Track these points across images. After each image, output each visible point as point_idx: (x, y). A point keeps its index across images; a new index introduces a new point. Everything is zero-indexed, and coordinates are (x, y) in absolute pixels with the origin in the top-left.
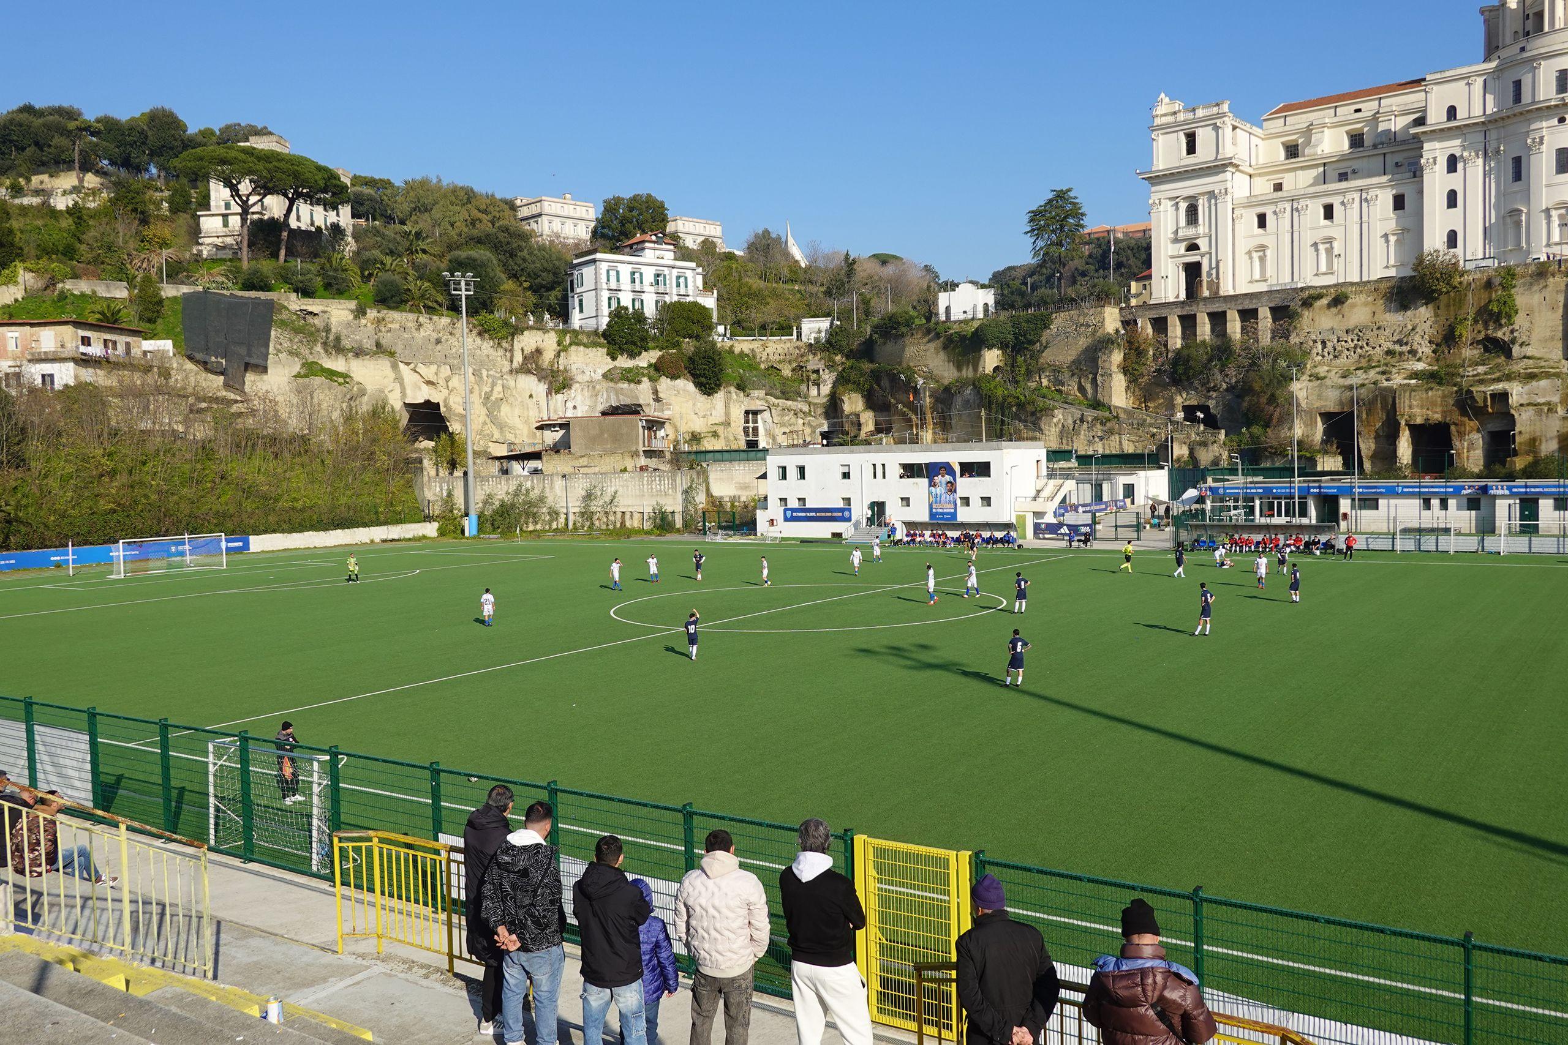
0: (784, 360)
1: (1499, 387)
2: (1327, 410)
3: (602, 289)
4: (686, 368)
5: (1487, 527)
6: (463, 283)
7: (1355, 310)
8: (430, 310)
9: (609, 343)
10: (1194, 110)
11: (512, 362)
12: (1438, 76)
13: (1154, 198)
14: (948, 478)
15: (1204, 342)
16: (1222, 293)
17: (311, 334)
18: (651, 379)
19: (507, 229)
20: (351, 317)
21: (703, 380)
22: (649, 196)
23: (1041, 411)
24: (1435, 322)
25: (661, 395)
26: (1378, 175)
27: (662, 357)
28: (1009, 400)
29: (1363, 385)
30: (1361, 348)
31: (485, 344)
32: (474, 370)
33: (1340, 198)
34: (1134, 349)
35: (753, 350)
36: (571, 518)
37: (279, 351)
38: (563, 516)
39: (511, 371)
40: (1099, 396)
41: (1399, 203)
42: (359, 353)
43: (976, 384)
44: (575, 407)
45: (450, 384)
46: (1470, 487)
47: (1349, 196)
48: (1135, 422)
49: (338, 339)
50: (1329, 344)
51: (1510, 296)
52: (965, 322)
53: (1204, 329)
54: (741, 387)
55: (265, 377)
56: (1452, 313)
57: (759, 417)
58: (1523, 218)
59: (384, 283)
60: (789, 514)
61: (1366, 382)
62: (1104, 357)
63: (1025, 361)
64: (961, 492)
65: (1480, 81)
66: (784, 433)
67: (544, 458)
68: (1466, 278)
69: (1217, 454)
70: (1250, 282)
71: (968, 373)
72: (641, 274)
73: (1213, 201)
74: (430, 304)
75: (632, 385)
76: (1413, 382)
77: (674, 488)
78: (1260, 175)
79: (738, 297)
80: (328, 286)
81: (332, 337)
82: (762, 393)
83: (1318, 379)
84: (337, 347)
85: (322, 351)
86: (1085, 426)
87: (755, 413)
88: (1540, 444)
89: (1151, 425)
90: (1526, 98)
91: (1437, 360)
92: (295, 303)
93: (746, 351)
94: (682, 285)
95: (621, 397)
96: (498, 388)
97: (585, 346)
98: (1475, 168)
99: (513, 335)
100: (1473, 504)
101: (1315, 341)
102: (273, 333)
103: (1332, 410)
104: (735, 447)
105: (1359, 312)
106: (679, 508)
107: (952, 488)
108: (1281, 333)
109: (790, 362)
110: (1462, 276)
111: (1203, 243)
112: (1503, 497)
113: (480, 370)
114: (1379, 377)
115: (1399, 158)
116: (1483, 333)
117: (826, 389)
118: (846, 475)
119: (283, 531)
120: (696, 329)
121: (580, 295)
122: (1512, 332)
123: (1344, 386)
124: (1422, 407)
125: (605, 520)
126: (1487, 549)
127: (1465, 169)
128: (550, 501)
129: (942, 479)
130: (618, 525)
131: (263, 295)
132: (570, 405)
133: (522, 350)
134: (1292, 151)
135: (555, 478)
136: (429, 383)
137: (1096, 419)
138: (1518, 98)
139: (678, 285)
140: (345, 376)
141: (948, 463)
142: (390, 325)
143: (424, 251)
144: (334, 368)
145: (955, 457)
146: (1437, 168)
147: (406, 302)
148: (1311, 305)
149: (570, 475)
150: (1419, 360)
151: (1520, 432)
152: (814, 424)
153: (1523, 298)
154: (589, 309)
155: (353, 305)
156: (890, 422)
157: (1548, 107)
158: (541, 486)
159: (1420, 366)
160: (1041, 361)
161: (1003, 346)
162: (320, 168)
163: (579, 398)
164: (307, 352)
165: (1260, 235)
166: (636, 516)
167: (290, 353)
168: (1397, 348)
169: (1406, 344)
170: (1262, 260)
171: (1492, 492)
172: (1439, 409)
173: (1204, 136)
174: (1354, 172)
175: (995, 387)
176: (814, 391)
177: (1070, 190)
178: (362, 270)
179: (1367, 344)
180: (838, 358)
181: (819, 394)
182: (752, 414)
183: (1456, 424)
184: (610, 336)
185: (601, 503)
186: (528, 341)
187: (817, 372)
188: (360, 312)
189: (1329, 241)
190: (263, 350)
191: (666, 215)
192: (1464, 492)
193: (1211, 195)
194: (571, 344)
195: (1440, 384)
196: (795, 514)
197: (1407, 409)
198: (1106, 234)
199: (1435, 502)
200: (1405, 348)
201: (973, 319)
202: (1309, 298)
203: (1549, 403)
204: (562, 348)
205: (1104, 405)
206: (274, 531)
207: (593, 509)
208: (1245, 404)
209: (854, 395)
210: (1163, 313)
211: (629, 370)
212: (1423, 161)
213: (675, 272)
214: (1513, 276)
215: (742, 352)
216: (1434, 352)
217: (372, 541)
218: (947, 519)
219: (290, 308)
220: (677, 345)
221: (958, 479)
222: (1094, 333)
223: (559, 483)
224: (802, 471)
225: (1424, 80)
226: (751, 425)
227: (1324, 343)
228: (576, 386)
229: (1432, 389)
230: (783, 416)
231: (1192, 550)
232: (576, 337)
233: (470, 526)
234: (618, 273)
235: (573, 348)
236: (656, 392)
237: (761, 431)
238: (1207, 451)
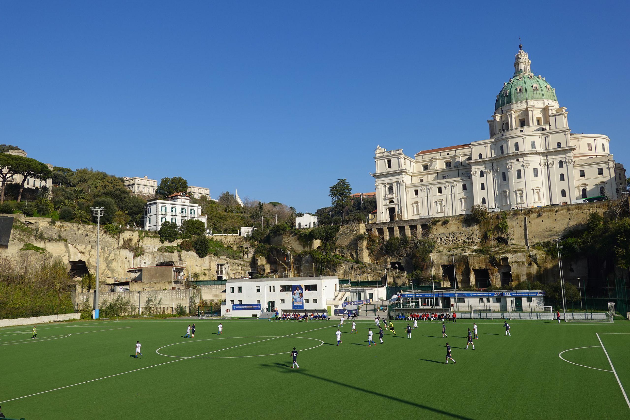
0: (234, 244)
1: (505, 255)
2: (444, 264)
3: (159, 214)
4: (193, 247)
5: (504, 309)
6: (99, 211)
7: (452, 226)
8: (84, 222)
9: (161, 236)
10: (390, 152)
11: (118, 244)
12: (475, 143)
13: (377, 183)
14: (300, 291)
15: (397, 237)
16: (403, 219)
17: (30, 232)
18: (178, 251)
19: (120, 190)
20: (48, 225)
21: (200, 251)
22: (180, 178)
23: (336, 264)
24: (480, 231)
25: (182, 258)
26: (457, 177)
27: (183, 242)
28: (324, 260)
29: (456, 254)
30: (455, 240)
31: (107, 236)
32: (102, 247)
33: (444, 185)
34: (371, 240)
35: (221, 240)
36: (141, 310)
37: (14, 239)
38: (137, 309)
39: (118, 248)
40: (359, 258)
41: (464, 187)
42: (51, 240)
43: (311, 253)
44: (145, 263)
45: (91, 253)
46: (497, 293)
47: (447, 185)
48: (373, 268)
49: (41, 234)
50: (443, 239)
51: (505, 222)
52: (306, 229)
53: (397, 233)
54: (216, 255)
55: (6, 250)
56: (486, 227)
57: (223, 266)
58: (508, 194)
59: (64, 211)
60: (235, 307)
61: (457, 253)
62: (360, 243)
63: (330, 244)
64: (305, 297)
65: (489, 145)
66: (233, 273)
67: (130, 285)
68: (489, 215)
69: (404, 281)
70: (413, 215)
71: (307, 249)
72: (176, 209)
73: (398, 185)
74: (84, 220)
75: (170, 254)
76: (474, 253)
77: (186, 297)
78: (415, 176)
79: (215, 218)
80: (39, 212)
81: (39, 233)
82: (224, 257)
83: (440, 252)
84: (41, 237)
85: (34, 239)
86: (353, 270)
87: (222, 265)
88: (520, 277)
89: (379, 270)
90: (505, 152)
91: (482, 245)
92: (23, 219)
93: (218, 240)
94: (193, 213)
95: (165, 258)
96: (112, 255)
97: (151, 237)
98: (490, 176)
99: (120, 233)
100: (498, 300)
101: (438, 238)
102: (12, 231)
103: (445, 264)
104: (213, 279)
105: (453, 227)
106: (188, 305)
107: (301, 295)
108: (426, 234)
109: (236, 244)
110: (488, 214)
111: (395, 201)
112: (509, 297)
113: (104, 247)
114: (462, 251)
115: (463, 171)
116: (497, 235)
117: (251, 255)
118: (259, 291)
119: (8, 318)
120: (198, 231)
121: (150, 216)
122: (507, 235)
123: (449, 255)
124: (478, 263)
125: (156, 310)
126: (505, 317)
127: (486, 176)
128: (132, 303)
129: (297, 292)
130: (162, 313)
131: (9, 215)
132: (143, 262)
133: (123, 239)
134: (426, 168)
135: (135, 293)
136: (81, 253)
137: (358, 267)
138: (502, 152)
139: (191, 213)
140: (44, 250)
141: (300, 285)
142: (65, 228)
143: (83, 198)
144: (39, 246)
145: (303, 283)
146: (477, 175)
147: (74, 218)
148: (436, 224)
149: (141, 291)
150: (475, 245)
151: (513, 272)
152: (246, 269)
153: (510, 223)
154: (153, 222)
155: (49, 220)
156: (276, 268)
157: (513, 155)
158: (128, 296)
159: (476, 247)
160: (336, 244)
161: (321, 239)
162: (39, 164)
163: (147, 259)
164: (27, 239)
165: (416, 198)
166: (170, 309)
167: (19, 240)
168: (467, 240)
169: (471, 239)
170: (417, 207)
171: (505, 295)
172: (484, 264)
173: (394, 161)
174: (448, 176)
175: (318, 255)
176: (246, 256)
177: (345, 179)
178: (55, 205)
179: (457, 239)
180: (256, 243)
181: (248, 257)
182: (220, 265)
183: (490, 269)
184: (161, 233)
185: (154, 303)
186: (126, 235)
187: (247, 248)
188: (52, 223)
189: (441, 200)
190: (6, 238)
191: (187, 185)
192: (495, 295)
193: (398, 183)
194: (144, 237)
195: (483, 254)
196: (237, 307)
197: (472, 264)
198: (359, 196)
199: (485, 299)
200: (470, 241)
201: (309, 228)
202: (435, 221)
203: (522, 262)
204: (141, 238)
205: (360, 262)
206: (4, 318)
207: (151, 306)
208: (414, 262)
209: (262, 258)
210: (382, 226)
211: (169, 247)
212: (472, 173)
213: (190, 208)
214: (506, 215)
215: (217, 240)
216: (480, 242)
217: (50, 322)
218: (300, 308)
219: (21, 221)
220: (190, 237)
221: (304, 292)
222: (356, 234)
223: (136, 295)
224: (240, 289)
225: (470, 144)
226: (220, 270)
227: (441, 238)
228: (146, 254)
229: (481, 256)
230: (233, 266)
231: (396, 320)
232: (147, 234)
233: (95, 314)
234: (166, 208)
235: (145, 238)
236: (180, 256)
237: (224, 272)
238: (400, 280)
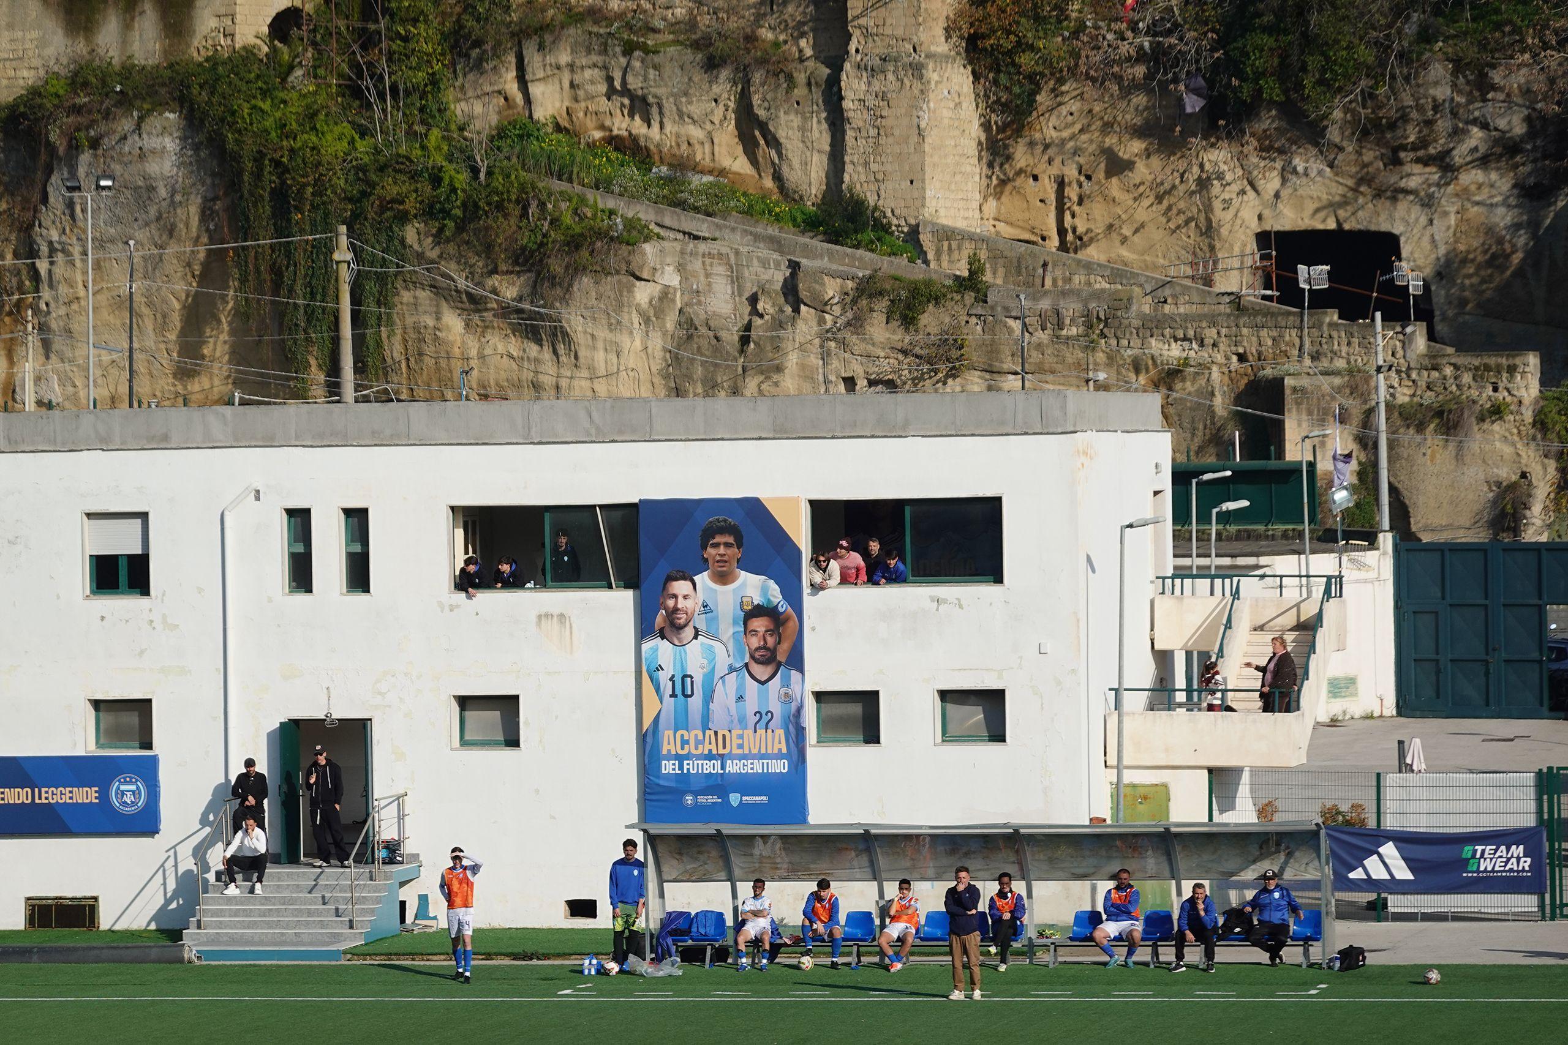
14: (752, 585)
40: (854, 176)
64: (828, 664)
69: (1506, 474)
89: (1153, 326)
107: (775, 640)
118: (125, 574)
137: (861, 285)
141: (754, 508)
205: (882, 228)
218: (745, 814)
238: (1459, 457)
